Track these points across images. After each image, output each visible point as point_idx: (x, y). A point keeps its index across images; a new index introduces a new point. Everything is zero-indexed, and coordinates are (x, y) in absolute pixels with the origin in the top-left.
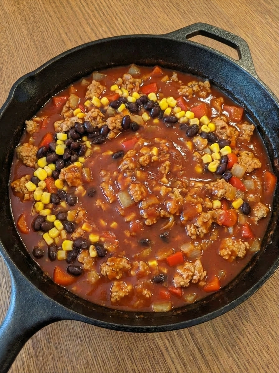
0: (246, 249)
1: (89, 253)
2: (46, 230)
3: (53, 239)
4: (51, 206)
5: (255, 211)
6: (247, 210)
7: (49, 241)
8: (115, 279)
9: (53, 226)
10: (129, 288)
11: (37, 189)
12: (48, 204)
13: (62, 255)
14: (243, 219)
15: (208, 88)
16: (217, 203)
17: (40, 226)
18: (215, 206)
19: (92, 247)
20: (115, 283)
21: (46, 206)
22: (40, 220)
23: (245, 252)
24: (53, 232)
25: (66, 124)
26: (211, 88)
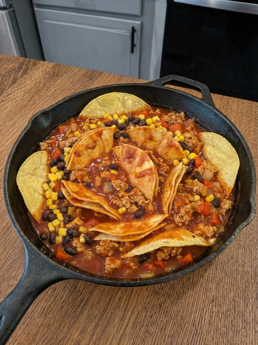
0: (214, 231)
1: (79, 240)
2: (51, 221)
3: (55, 227)
4: (58, 202)
5: (222, 204)
6: (217, 203)
7: (51, 229)
8: (107, 256)
9: (56, 217)
10: (118, 262)
11: (50, 189)
12: (56, 200)
13: (59, 239)
14: (214, 210)
15: (183, 117)
16: (197, 197)
17: (48, 217)
18: (196, 200)
19: (82, 235)
20: (107, 258)
21: (54, 202)
22: (48, 212)
23: (213, 233)
24: (56, 222)
25: (69, 141)
26: (185, 117)
